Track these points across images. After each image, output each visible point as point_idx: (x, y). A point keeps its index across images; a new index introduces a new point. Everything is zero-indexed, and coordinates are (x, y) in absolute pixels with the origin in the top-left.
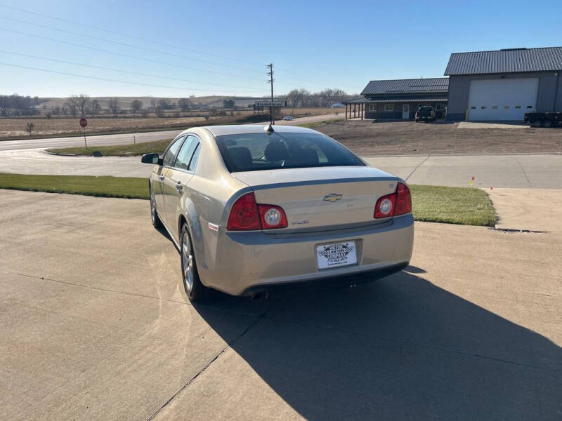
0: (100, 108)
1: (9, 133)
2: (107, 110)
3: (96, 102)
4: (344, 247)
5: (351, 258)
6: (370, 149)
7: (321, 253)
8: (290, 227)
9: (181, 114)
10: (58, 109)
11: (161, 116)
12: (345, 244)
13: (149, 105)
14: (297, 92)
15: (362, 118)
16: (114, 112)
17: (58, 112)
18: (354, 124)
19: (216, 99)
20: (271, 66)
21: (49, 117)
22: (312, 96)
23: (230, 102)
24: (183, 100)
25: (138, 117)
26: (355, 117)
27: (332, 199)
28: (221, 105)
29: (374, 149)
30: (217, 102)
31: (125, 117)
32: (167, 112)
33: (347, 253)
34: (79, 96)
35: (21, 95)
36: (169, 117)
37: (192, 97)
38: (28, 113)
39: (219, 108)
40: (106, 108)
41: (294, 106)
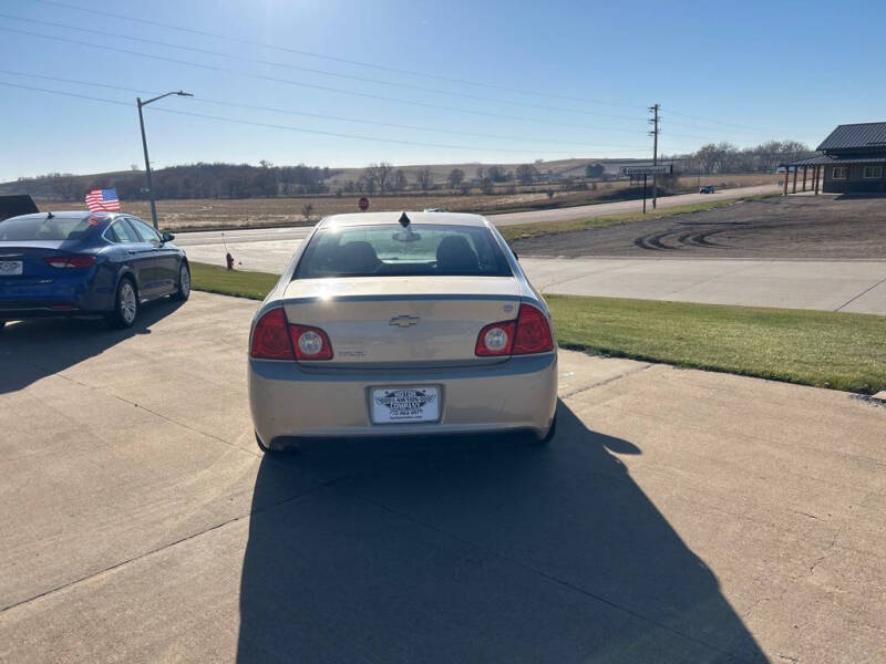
0: (406, 181)
1: (287, 217)
2: (415, 185)
3: (401, 173)
4: (418, 394)
5: (430, 412)
6: (812, 246)
7: (382, 401)
8: (337, 359)
9: (518, 189)
10: (351, 183)
11: (489, 193)
12: (420, 390)
13: (474, 177)
14: (713, 148)
15: (817, 190)
16: (425, 187)
17: (351, 188)
18: (797, 202)
19: (577, 165)
20: (656, 108)
21: (339, 195)
22: (740, 153)
23: (596, 169)
24: (525, 167)
25: (455, 195)
26: (804, 190)
27: (403, 323)
28: (582, 173)
29: (822, 248)
30: (577, 168)
31: (438, 195)
32: (497, 187)
33: (422, 404)
34: (379, 166)
35: (308, 165)
36: (500, 194)
37: (539, 163)
38: (313, 191)
39: (578, 178)
40: (414, 181)
41: (708, 172)
